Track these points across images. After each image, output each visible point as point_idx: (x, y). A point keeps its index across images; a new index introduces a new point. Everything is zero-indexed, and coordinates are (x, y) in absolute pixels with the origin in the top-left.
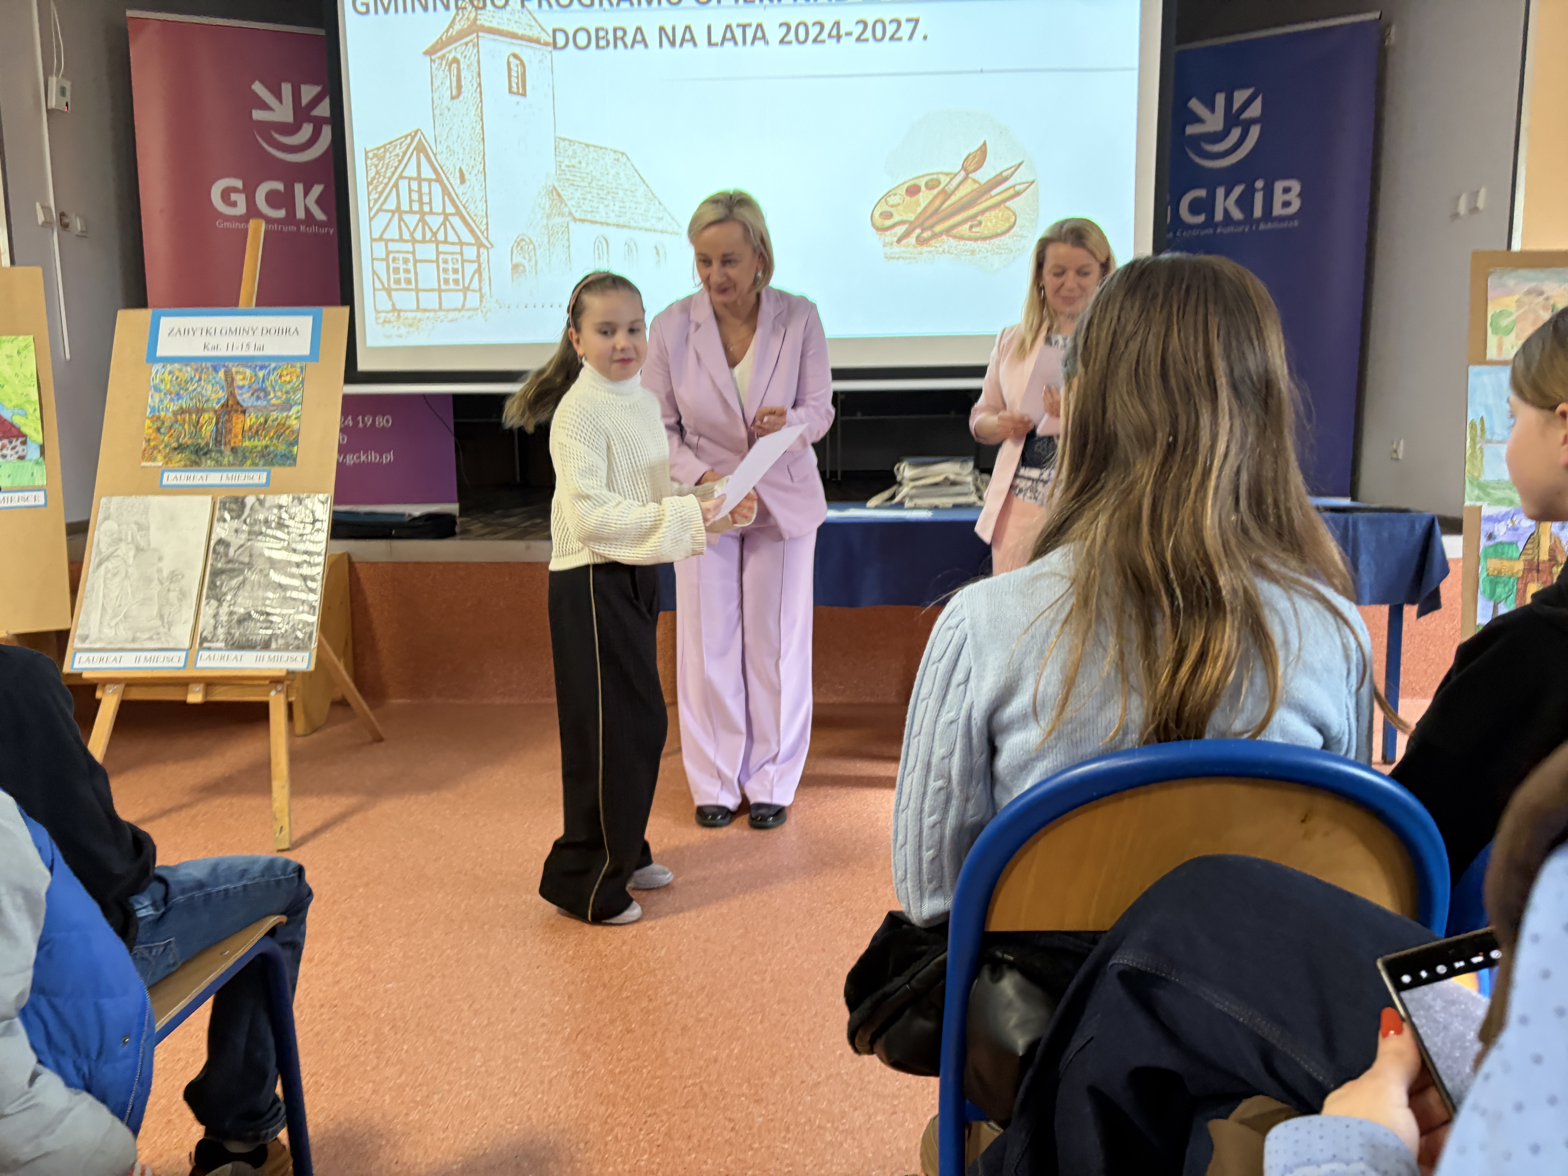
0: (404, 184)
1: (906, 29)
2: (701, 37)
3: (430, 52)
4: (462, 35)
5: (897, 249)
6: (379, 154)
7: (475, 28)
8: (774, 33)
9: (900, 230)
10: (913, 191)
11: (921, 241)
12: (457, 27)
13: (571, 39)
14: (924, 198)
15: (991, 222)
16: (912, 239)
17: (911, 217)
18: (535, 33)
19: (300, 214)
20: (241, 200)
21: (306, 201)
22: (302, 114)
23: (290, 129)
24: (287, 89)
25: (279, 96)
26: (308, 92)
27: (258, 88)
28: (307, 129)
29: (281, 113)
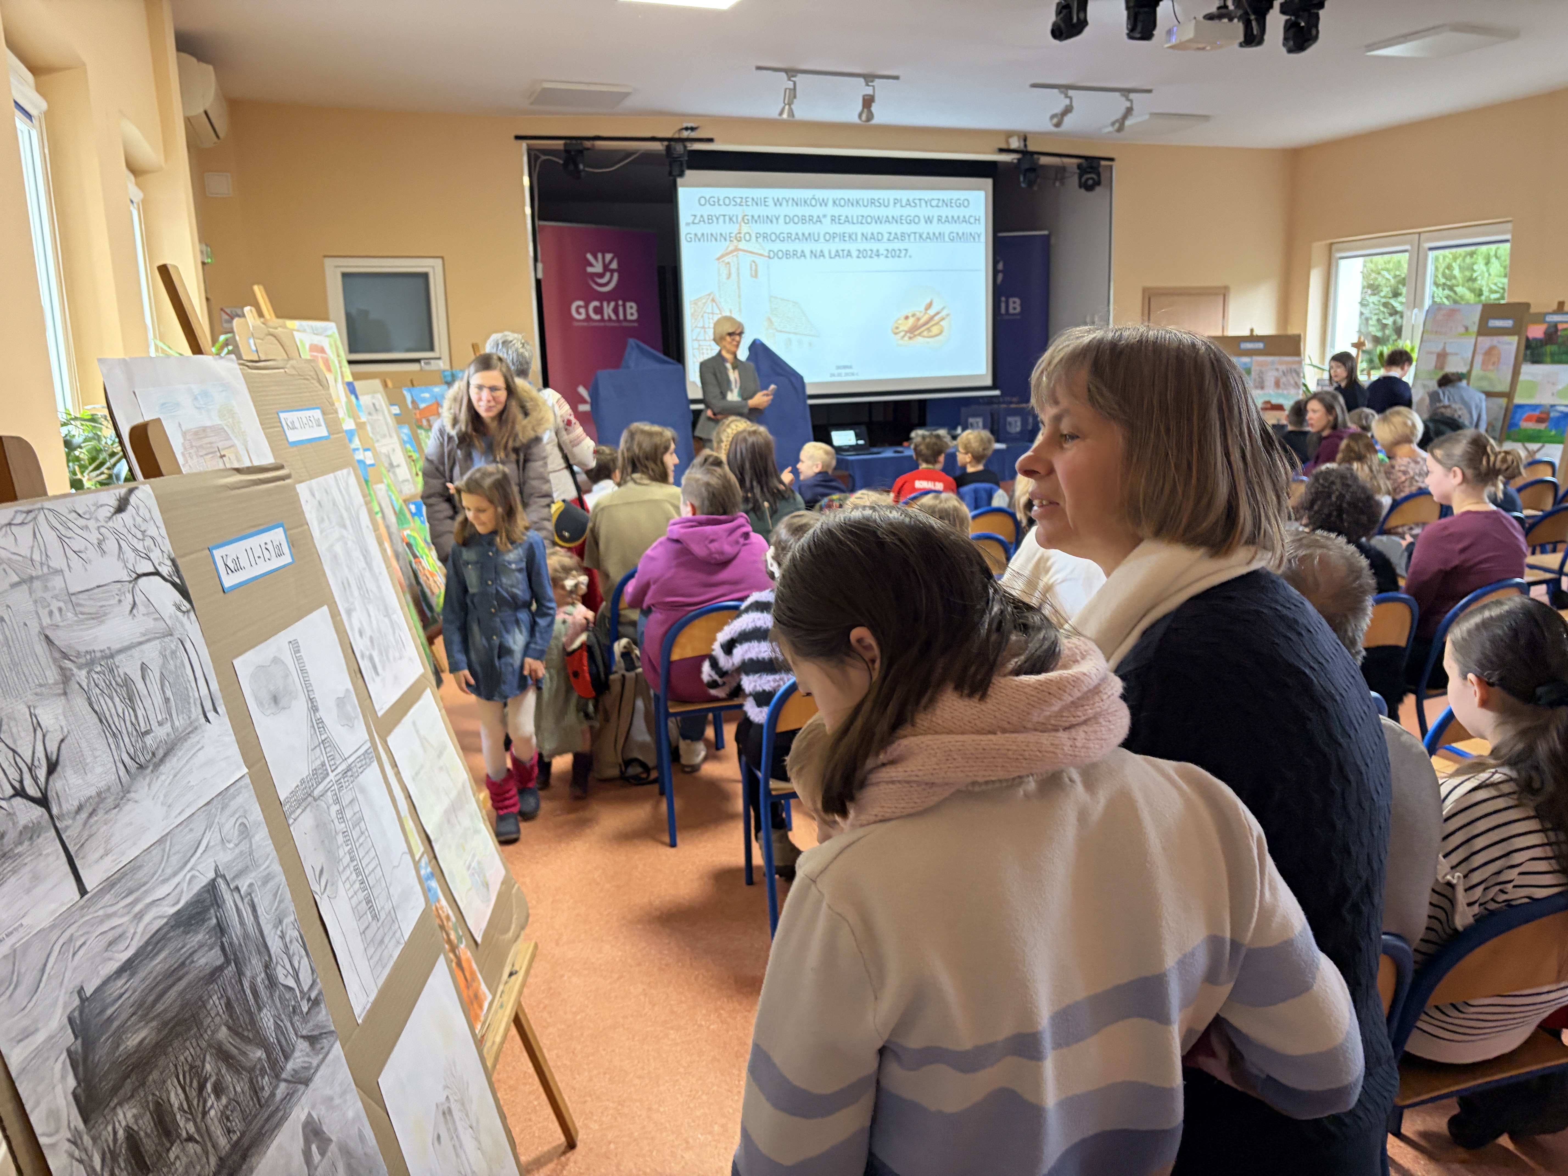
0: (706, 315)
1: (904, 252)
2: (826, 254)
3: (718, 259)
4: (732, 252)
5: (901, 342)
6: (695, 303)
7: (737, 249)
8: (855, 253)
9: (902, 334)
10: (907, 318)
11: (910, 338)
12: (730, 249)
13: (776, 254)
14: (911, 321)
15: (935, 330)
16: (906, 338)
17: (906, 328)
18: (761, 252)
19: (606, 317)
20: (582, 310)
21: (608, 310)
22: (606, 268)
23: (601, 276)
24: (600, 256)
25: (596, 258)
26: (608, 256)
27: (589, 256)
28: (608, 275)
29: (598, 268)
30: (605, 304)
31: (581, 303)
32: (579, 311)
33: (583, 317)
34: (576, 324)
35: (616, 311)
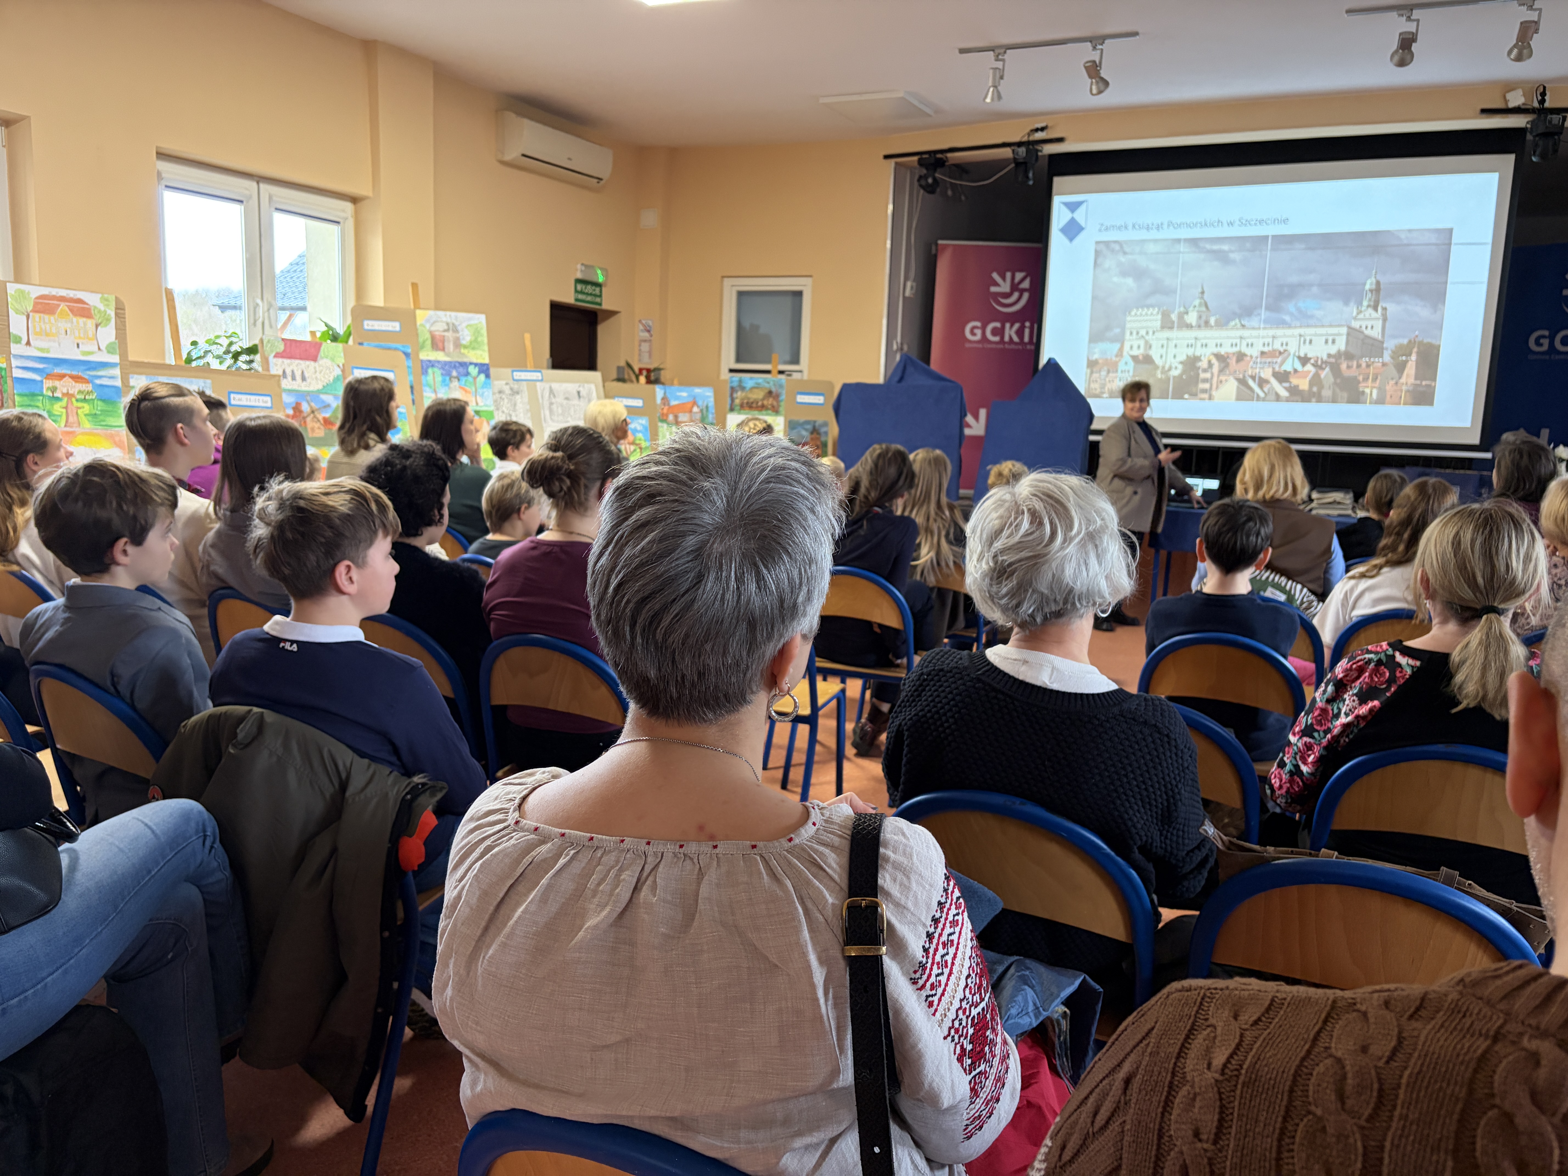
19: (1007, 339)
20: (979, 332)
21: (1010, 332)
22: (1014, 287)
23: (1007, 295)
24: (1008, 275)
25: (1004, 278)
26: (1019, 276)
27: (995, 276)
28: (1016, 295)
29: (1005, 287)
30: (1008, 325)
31: (978, 324)
32: (973, 332)
33: (978, 337)
34: (967, 345)
35: (1020, 333)
